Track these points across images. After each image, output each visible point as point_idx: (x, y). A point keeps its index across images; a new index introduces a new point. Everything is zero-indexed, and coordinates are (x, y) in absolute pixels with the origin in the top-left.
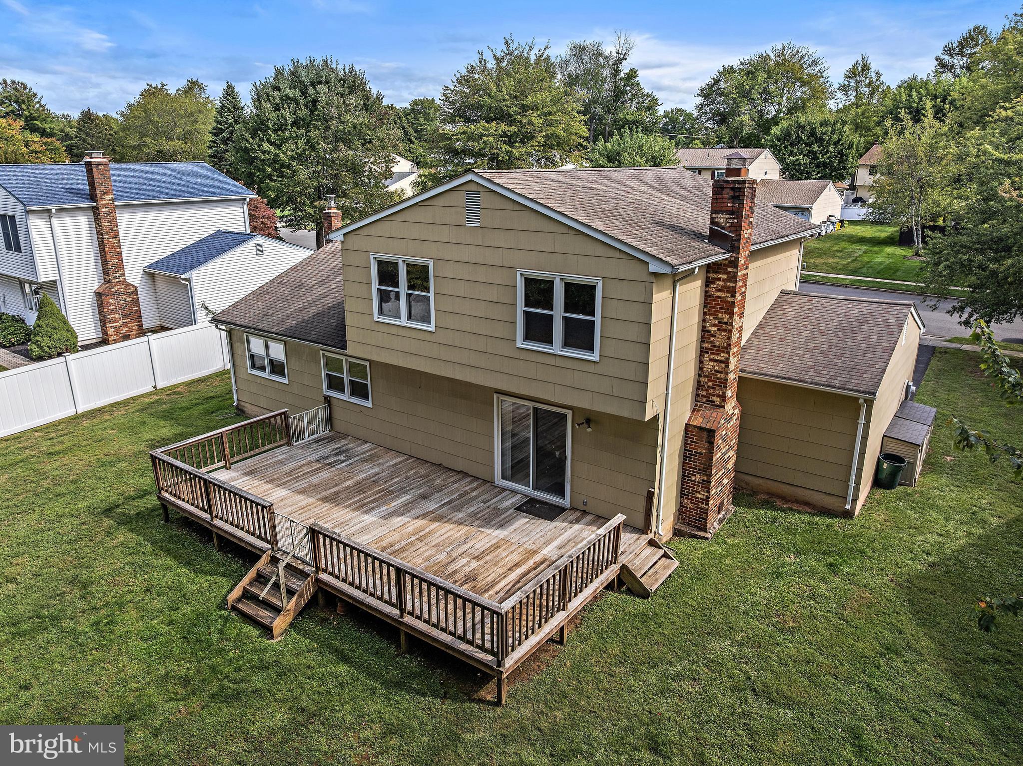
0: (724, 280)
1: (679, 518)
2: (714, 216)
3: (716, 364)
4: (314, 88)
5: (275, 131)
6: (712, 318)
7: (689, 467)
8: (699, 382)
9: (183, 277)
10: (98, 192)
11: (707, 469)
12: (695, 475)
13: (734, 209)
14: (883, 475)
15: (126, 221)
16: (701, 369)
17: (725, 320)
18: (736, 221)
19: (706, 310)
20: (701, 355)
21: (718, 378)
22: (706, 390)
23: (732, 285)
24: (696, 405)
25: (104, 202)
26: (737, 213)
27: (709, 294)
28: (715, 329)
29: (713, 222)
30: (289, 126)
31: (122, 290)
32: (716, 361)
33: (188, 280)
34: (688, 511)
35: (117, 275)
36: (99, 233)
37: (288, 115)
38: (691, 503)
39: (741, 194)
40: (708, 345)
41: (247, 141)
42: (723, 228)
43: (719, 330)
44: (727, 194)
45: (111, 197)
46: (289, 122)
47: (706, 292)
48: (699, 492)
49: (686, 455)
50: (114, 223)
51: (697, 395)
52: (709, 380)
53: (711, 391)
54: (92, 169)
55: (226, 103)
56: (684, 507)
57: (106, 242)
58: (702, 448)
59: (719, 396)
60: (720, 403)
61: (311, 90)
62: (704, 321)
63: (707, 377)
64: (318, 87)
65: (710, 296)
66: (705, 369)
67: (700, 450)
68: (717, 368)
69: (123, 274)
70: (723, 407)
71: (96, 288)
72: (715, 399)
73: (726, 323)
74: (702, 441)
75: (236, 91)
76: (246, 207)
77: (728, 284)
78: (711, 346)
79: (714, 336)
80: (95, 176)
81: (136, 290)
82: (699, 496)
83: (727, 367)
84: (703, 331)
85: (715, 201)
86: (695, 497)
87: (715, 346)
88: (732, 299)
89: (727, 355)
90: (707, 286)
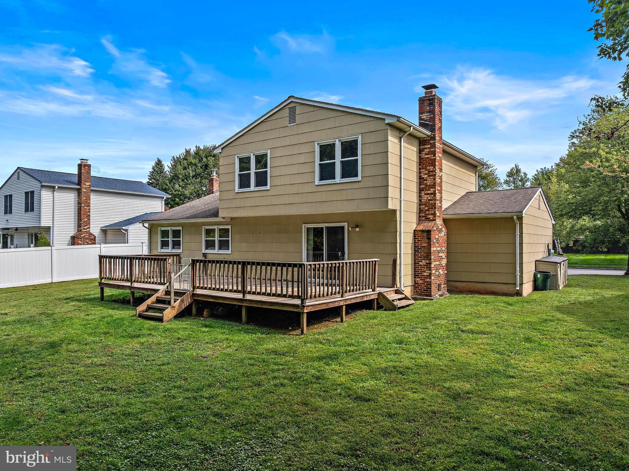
0: (429, 148)
1: (414, 292)
2: (421, 116)
3: (428, 196)
4: (207, 158)
5: (183, 180)
6: (424, 170)
7: (418, 257)
8: (420, 209)
9: (124, 228)
10: (82, 180)
11: (428, 256)
12: (422, 261)
13: (431, 110)
14: (539, 282)
15: (95, 200)
16: (420, 201)
17: (432, 170)
18: (432, 116)
19: (420, 167)
20: (420, 193)
21: (431, 204)
22: (425, 212)
23: (433, 149)
24: (419, 222)
25: (85, 186)
26: (432, 112)
27: (422, 157)
28: (426, 176)
29: (420, 119)
30: (191, 178)
31: (87, 237)
32: (429, 194)
33: (126, 230)
34: (419, 286)
35: (86, 227)
36: (79, 203)
37: (191, 172)
38: (421, 280)
39: (434, 101)
40: (423, 186)
41: (167, 185)
42: (426, 121)
43: (428, 176)
44: (427, 103)
45: (88, 184)
46: (191, 175)
47: (420, 157)
48: (425, 272)
49: (416, 249)
50: (89, 198)
51: (420, 217)
52: (425, 207)
53: (427, 212)
54: (81, 168)
55: (156, 169)
56: (417, 284)
57: (82, 208)
58: (424, 243)
59: (432, 214)
60: (433, 218)
61: (205, 160)
62: (420, 173)
63: (424, 204)
64: (209, 158)
65: (422, 159)
66: (423, 200)
67: (423, 245)
68: (429, 198)
69: (89, 228)
70: (435, 220)
71: (72, 234)
72: (430, 216)
73: (432, 171)
74: (424, 239)
75: (163, 163)
76: (163, 202)
77: (431, 150)
78: (425, 186)
79: (426, 180)
80: (82, 172)
81: (95, 238)
82: (425, 274)
83: (435, 196)
84: (420, 179)
85: (420, 108)
86: (423, 276)
87: (427, 186)
88: (434, 157)
89: (434, 189)
90: (420, 153)
